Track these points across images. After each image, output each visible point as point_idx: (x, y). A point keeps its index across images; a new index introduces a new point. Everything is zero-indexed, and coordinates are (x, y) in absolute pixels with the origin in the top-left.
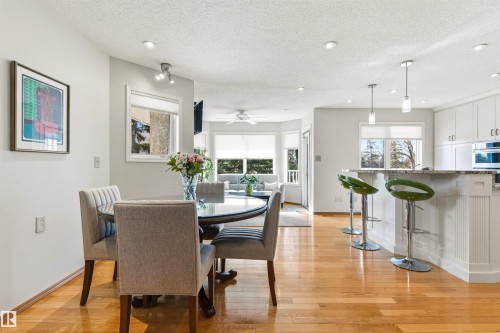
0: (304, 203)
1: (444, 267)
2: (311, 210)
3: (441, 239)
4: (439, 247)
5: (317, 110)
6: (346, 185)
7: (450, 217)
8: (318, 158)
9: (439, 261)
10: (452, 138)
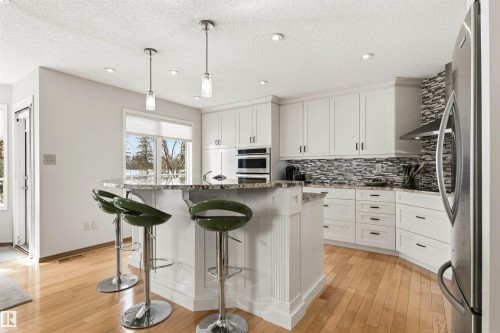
0: (18, 237)
1: (257, 313)
2: (35, 252)
3: (252, 274)
4: (249, 286)
5: (45, 70)
6: (109, 208)
7: (264, 244)
8: (48, 159)
9: (251, 305)
10: (218, 142)
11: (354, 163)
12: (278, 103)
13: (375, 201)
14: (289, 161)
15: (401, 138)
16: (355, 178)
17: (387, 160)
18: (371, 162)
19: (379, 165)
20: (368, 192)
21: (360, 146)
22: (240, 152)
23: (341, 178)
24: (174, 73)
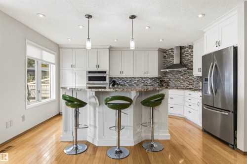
17: (152, 78)
18: (147, 79)
19: (150, 80)
24: (81, 27)
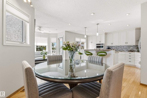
10: (92, 42)
11: (125, 47)
12: (106, 34)
13: (130, 55)
14: (108, 46)
15: (137, 41)
16: (125, 50)
17: (133, 46)
18: (129, 46)
19: (131, 47)
20: (128, 53)
21: (126, 43)
22: (97, 44)
23: (121, 50)
